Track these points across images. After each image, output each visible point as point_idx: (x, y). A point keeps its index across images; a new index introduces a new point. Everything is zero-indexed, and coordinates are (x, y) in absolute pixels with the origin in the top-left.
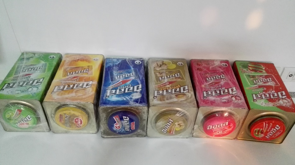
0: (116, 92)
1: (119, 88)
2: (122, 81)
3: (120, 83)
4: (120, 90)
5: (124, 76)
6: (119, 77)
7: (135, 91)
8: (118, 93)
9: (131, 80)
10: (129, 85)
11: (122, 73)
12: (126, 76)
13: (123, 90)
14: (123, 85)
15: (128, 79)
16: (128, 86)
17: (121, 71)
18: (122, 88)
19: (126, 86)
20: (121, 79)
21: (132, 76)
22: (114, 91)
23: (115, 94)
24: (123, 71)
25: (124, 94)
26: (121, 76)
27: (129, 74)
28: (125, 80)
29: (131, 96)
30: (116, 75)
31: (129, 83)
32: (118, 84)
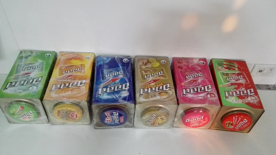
0: (107, 90)
1: (109, 86)
2: (111, 80)
3: (110, 81)
4: (110, 88)
5: (113, 74)
6: (109, 75)
7: (123, 89)
8: (108, 91)
9: (120, 79)
10: (118, 84)
11: (111, 72)
12: (115, 75)
13: (113, 88)
14: (113, 83)
15: (117, 78)
16: (117, 85)
17: (111, 70)
18: (112, 87)
19: (115, 85)
20: (111, 77)
21: (121, 75)
22: (105, 89)
23: (106, 92)
24: (112, 69)
25: (114, 92)
26: (111, 75)
27: (118, 73)
28: (115, 78)
29: (120, 94)
30: (106, 73)
31: (118, 81)
32: (108, 82)
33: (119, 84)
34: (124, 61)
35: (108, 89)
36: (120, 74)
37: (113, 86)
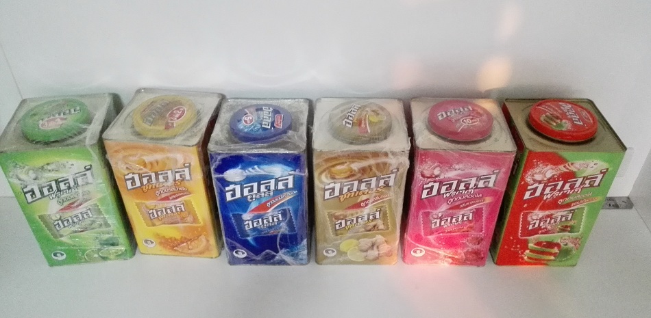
0: (276, 185)
1: (272, 193)
2: (268, 208)
3: (272, 206)
4: (268, 188)
5: (265, 221)
6: (275, 219)
7: (239, 186)
8: (273, 182)
9: (249, 210)
10: (252, 199)
11: (270, 227)
12: (260, 220)
13: (263, 188)
14: (263, 201)
15: (256, 213)
16: (254, 196)
17: (272, 232)
18: (265, 192)
19: (258, 196)
20: (270, 214)
21: (249, 220)
22: (281, 186)
23: (277, 181)
24: (269, 233)
25: (259, 179)
26: (271, 221)
27: (255, 225)
28: (262, 213)
29: (245, 174)
30: (281, 224)
31: (253, 206)
32: (275, 203)
33: (249, 197)
34: (243, 253)
35: (272, 188)
36: (250, 223)
37: (263, 194)
